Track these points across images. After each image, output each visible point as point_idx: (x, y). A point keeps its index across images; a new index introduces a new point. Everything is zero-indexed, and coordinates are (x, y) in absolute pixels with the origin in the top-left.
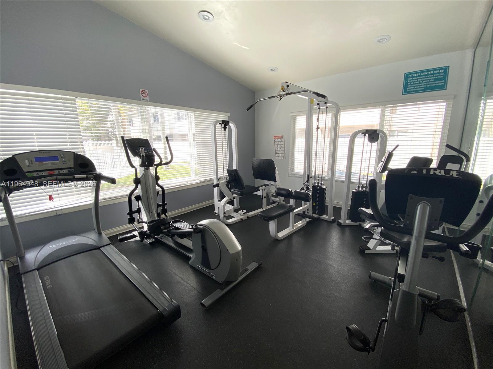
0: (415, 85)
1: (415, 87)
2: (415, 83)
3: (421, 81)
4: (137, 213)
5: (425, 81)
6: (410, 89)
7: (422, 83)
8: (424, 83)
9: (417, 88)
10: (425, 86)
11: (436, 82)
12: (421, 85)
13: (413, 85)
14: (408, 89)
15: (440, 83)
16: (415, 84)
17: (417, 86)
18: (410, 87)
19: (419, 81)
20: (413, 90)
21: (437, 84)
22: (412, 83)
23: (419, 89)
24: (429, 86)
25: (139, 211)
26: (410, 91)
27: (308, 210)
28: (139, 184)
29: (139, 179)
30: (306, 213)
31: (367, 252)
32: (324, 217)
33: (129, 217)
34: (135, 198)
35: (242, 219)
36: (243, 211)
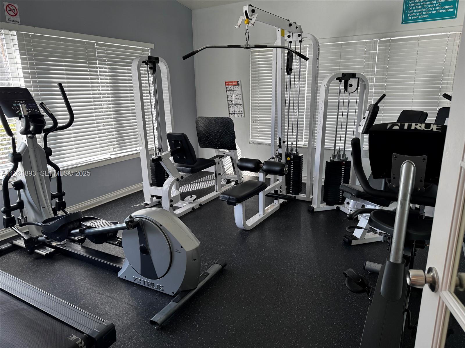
0: (418, 11)
1: (418, 14)
2: (417, 7)
3: (425, 5)
4: (18, 210)
5: (430, 6)
6: (412, 16)
7: (427, 8)
8: (429, 8)
9: (420, 15)
10: (430, 12)
11: (444, 8)
12: (425, 11)
13: (415, 11)
14: (409, 16)
15: (448, 9)
16: (418, 9)
17: (421, 12)
18: (412, 13)
19: (423, 5)
20: (415, 17)
21: (445, 11)
22: (414, 8)
23: (423, 17)
24: (434, 12)
25: (21, 205)
26: (411, 20)
27: (280, 188)
28: (20, 163)
29: (19, 154)
30: (279, 192)
31: (354, 243)
32: (301, 196)
33: (5, 217)
34: (13, 185)
35: (193, 208)
36: (192, 197)
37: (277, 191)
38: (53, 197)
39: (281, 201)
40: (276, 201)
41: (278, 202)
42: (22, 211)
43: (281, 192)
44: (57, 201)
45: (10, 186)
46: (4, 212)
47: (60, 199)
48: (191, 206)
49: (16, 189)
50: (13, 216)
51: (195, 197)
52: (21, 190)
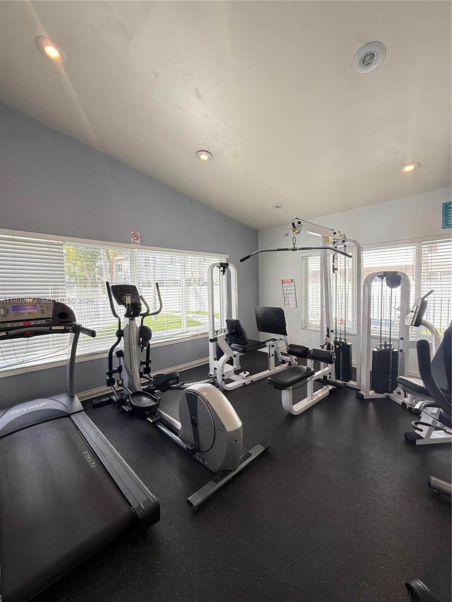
4: (118, 373)
14: (450, 222)
25: (120, 370)
27: (330, 374)
28: (122, 338)
29: (123, 331)
30: (328, 379)
31: (419, 442)
32: (352, 383)
33: (108, 378)
34: (116, 353)
35: (244, 384)
36: (245, 373)
37: (326, 377)
38: (142, 363)
39: (331, 387)
40: (325, 387)
41: (328, 387)
42: (120, 374)
43: (330, 378)
44: (145, 366)
45: (114, 354)
46: (107, 374)
47: (147, 365)
48: (244, 381)
49: (117, 357)
50: (113, 377)
51: (248, 373)
52: (121, 358)
